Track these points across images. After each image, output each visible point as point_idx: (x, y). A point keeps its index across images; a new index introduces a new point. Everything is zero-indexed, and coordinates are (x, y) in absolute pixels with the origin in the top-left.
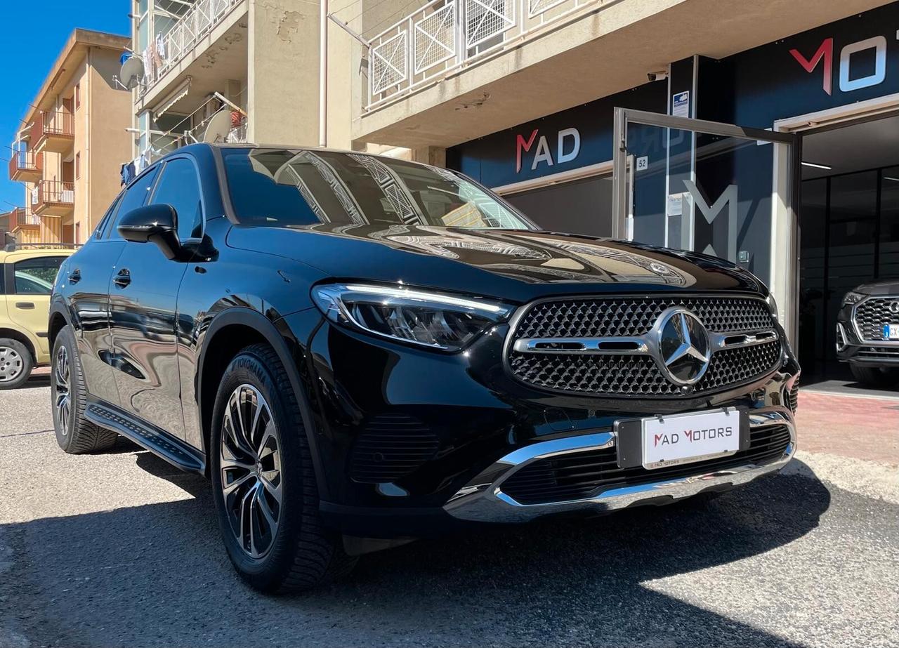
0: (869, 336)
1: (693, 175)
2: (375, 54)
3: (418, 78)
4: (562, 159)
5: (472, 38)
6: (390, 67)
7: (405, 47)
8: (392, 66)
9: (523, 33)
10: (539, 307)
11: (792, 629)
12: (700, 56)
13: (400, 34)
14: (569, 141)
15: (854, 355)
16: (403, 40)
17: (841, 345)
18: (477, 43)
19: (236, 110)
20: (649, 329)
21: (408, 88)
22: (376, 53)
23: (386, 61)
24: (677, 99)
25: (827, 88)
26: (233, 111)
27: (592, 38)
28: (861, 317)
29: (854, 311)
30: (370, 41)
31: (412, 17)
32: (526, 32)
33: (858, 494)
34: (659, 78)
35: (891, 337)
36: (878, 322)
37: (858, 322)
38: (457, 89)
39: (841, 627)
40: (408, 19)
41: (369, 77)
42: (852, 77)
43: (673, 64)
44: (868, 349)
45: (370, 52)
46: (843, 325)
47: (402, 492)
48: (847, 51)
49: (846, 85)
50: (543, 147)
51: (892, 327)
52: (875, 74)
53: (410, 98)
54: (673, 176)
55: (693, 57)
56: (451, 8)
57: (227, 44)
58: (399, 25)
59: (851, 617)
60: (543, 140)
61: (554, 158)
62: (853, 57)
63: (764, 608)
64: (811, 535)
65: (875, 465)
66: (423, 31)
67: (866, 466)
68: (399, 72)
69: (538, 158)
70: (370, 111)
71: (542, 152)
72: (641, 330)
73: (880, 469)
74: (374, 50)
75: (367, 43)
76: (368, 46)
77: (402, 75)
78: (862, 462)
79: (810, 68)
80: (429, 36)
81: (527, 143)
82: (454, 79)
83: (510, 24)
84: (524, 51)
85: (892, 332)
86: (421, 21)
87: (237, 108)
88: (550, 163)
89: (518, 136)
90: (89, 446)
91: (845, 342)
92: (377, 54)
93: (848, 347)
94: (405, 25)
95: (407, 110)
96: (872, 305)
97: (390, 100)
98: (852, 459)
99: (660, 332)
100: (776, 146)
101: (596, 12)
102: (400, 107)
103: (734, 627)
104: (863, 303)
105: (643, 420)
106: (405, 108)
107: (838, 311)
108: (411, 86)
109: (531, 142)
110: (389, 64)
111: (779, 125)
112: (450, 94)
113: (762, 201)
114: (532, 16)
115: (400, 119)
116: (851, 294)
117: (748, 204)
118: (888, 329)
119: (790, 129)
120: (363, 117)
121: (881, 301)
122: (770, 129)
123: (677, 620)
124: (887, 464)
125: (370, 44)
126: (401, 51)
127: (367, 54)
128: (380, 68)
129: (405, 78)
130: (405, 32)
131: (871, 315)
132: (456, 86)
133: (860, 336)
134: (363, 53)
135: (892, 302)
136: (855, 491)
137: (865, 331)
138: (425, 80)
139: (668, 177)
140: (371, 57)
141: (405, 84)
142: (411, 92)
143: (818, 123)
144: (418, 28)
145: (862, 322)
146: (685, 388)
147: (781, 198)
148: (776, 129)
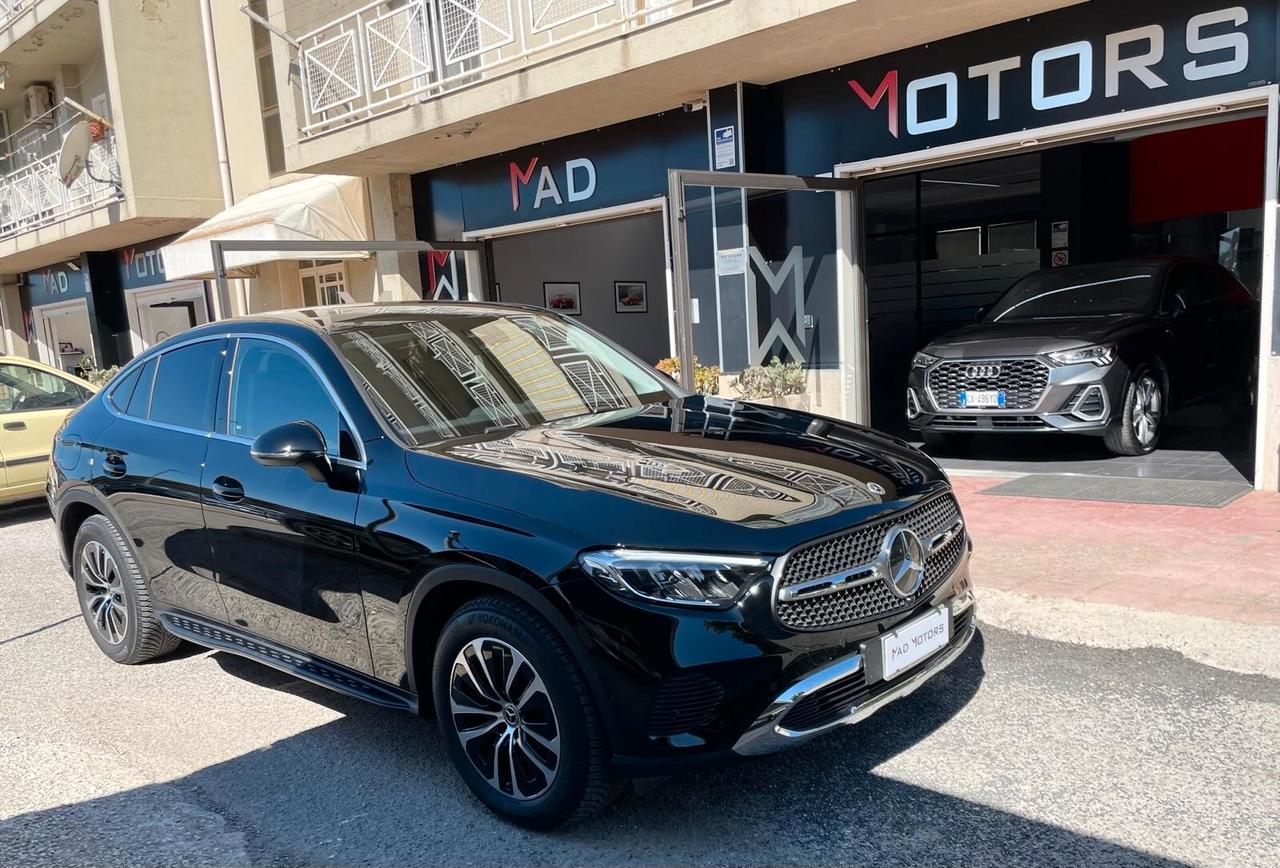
0: (945, 404)
1: (745, 227)
2: (309, 59)
3: (377, 96)
4: (573, 197)
5: (453, 51)
6: (333, 78)
7: (354, 52)
8: (336, 76)
9: (525, 52)
10: (795, 555)
11: (1023, 803)
12: (743, 83)
13: (344, 34)
14: (580, 174)
15: (929, 424)
16: (350, 44)
17: (913, 412)
18: (460, 58)
19: (95, 120)
20: (878, 553)
21: (365, 108)
22: (310, 56)
23: (328, 70)
24: (720, 134)
25: (893, 129)
26: (91, 121)
27: (622, 69)
28: (935, 383)
29: (927, 377)
30: (299, 39)
31: (360, 14)
32: (530, 51)
33: (1005, 630)
34: (696, 107)
35: (968, 404)
36: (954, 389)
37: (932, 389)
38: (440, 117)
39: (1059, 795)
40: (355, 16)
41: (303, 87)
42: (921, 119)
43: (712, 92)
44: (944, 417)
45: (300, 54)
46: (914, 390)
47: (699, 741)
48: (914, 87)
49: (915, 128)
50: (546, 180)
51: (969, 394)
52: (945, 117)
53: (371, 123)
54: (720, 229)
55: (735, 85)
56: (418, 8)
57: (62, 22)
58: (342, 22)
59: (1063, 783)
60: (545, 172)
61: (563, 193)
62: (922, 94)
63: (990, 784)
64: (984, 686)
65: (1015, 596)
66: (379, 34)
67: (1007, 596)
68: (349, 85)
69: (541, 194)
70: (310, 136)
71: (546, 187)
72: (872, 555)
73: (1020, 601)
74: (306, 52)
75: (295, 42)
76: (298, 46)
77: (354, 89)
78: (1002, 593)
79: (873, 103)
80: (389, 41)
81: (524, 174)
82: (433, 103)
83: (506, 38)
84: (530, 77)
85: (969, 399)
86: (375, 21)
87: (99, 118)
88: (559, 201)
89: (511, 165)
90: (152, 654)
91: (918, 409)
92: (312, 58)
93: (921, 414)
94: (350, 23)
95: (368, 138)
96: (946, 369)
97: (338, 123)
98: (992, 589)
99: (888, 552)
100: (838, 194)
101: (625, 37)
102: (358, 133)
103: (977, 809)
104: (936, 367)
105: (882, 639)
106: (365, 135)
107: (908, 374)
108: (370, 106)
109: (530, 172)
110: (332, 73)
111: (841, 170)
112: (430, 122)
113: (825, 258)
114: (537, 31)
115: (359, 150)
116: (920, 354)
117: (811, 260)
118: (964, 397)
119: (851, 173)
120: (301, 143)
121: (955, 365)
122: (829, 175)
123: (927, 807)
124: (1026, 595)
125: (300, 43)
126: (348, 56)
127: (297, 56)
128: (318, 78)
129: (359, 94)
130: (351, 32)
131: (945, 381)
132: (438, 113)
133: (935, 404)
134: (291, 55)
135: (968, 367)
136: (1003, 627)
137: (940, 398)
138: (389, 100)
139: (715, 229)
140: (303, 61)
141: (361, 102)
142: (371, 115)
143: (883, 168)
144: (371, 29)
145: (936, 389)
146: (908, 599)
147: (846, 254)
148: (837, 175)
